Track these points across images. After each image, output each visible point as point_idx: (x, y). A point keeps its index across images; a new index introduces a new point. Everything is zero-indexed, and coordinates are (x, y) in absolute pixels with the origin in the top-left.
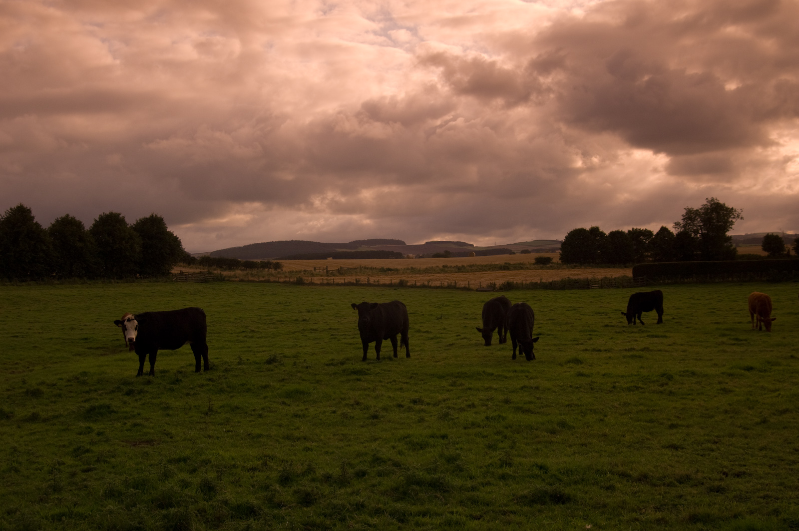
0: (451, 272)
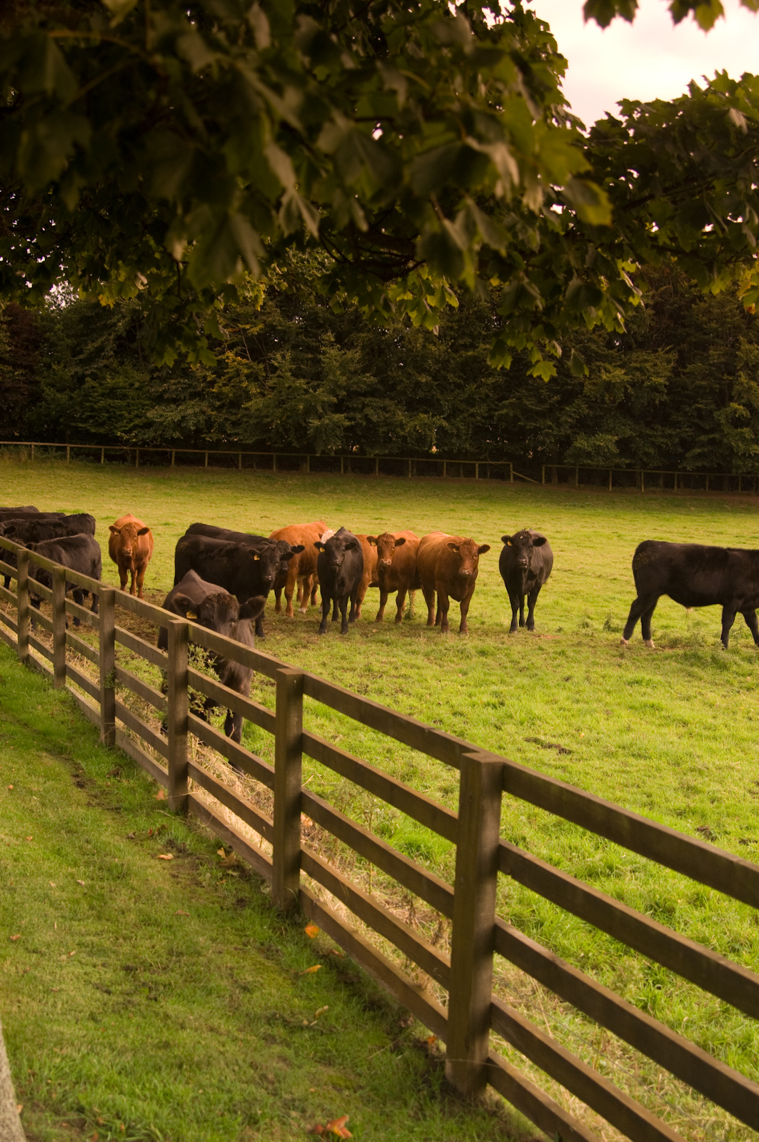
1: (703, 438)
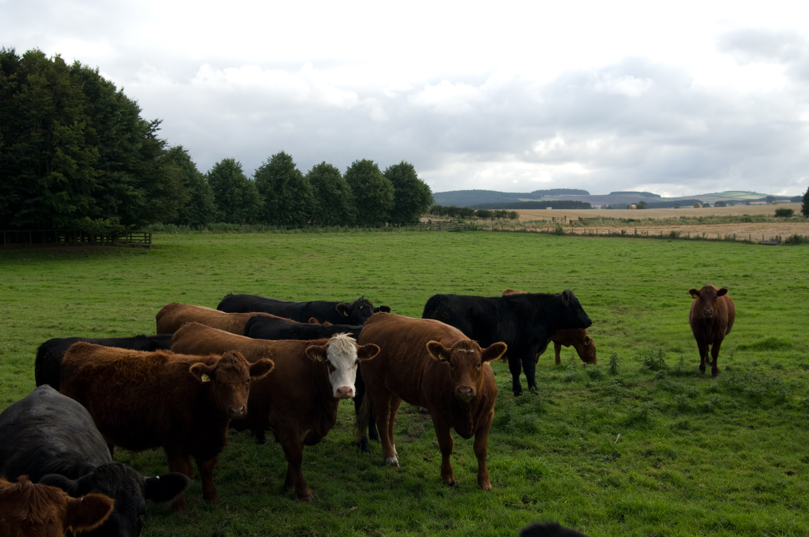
0: (693, 224)
1: (29, 201)
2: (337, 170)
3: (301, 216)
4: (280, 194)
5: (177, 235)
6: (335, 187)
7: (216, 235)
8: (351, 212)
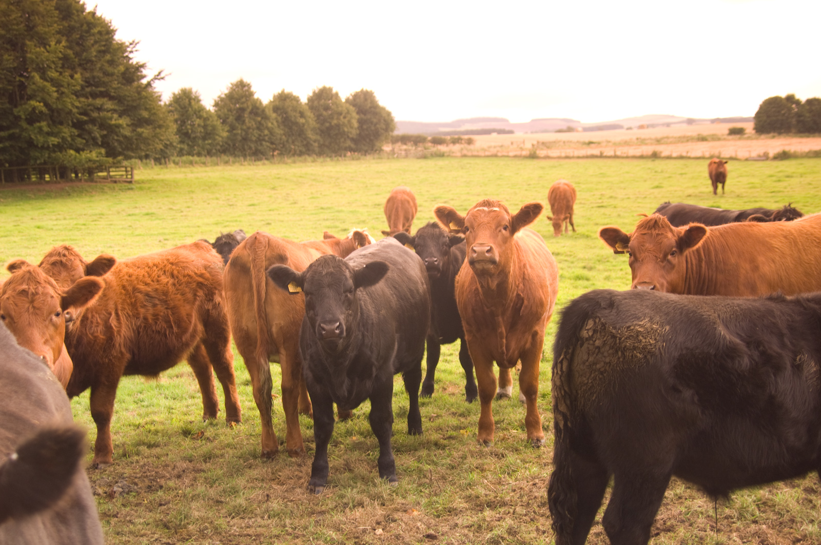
2: (298, 97)
3: (265, 147)
4: (243, 124)
5: (143, 171)
6: (298, 115)
7: (183, 170)
8: (315, 141)
